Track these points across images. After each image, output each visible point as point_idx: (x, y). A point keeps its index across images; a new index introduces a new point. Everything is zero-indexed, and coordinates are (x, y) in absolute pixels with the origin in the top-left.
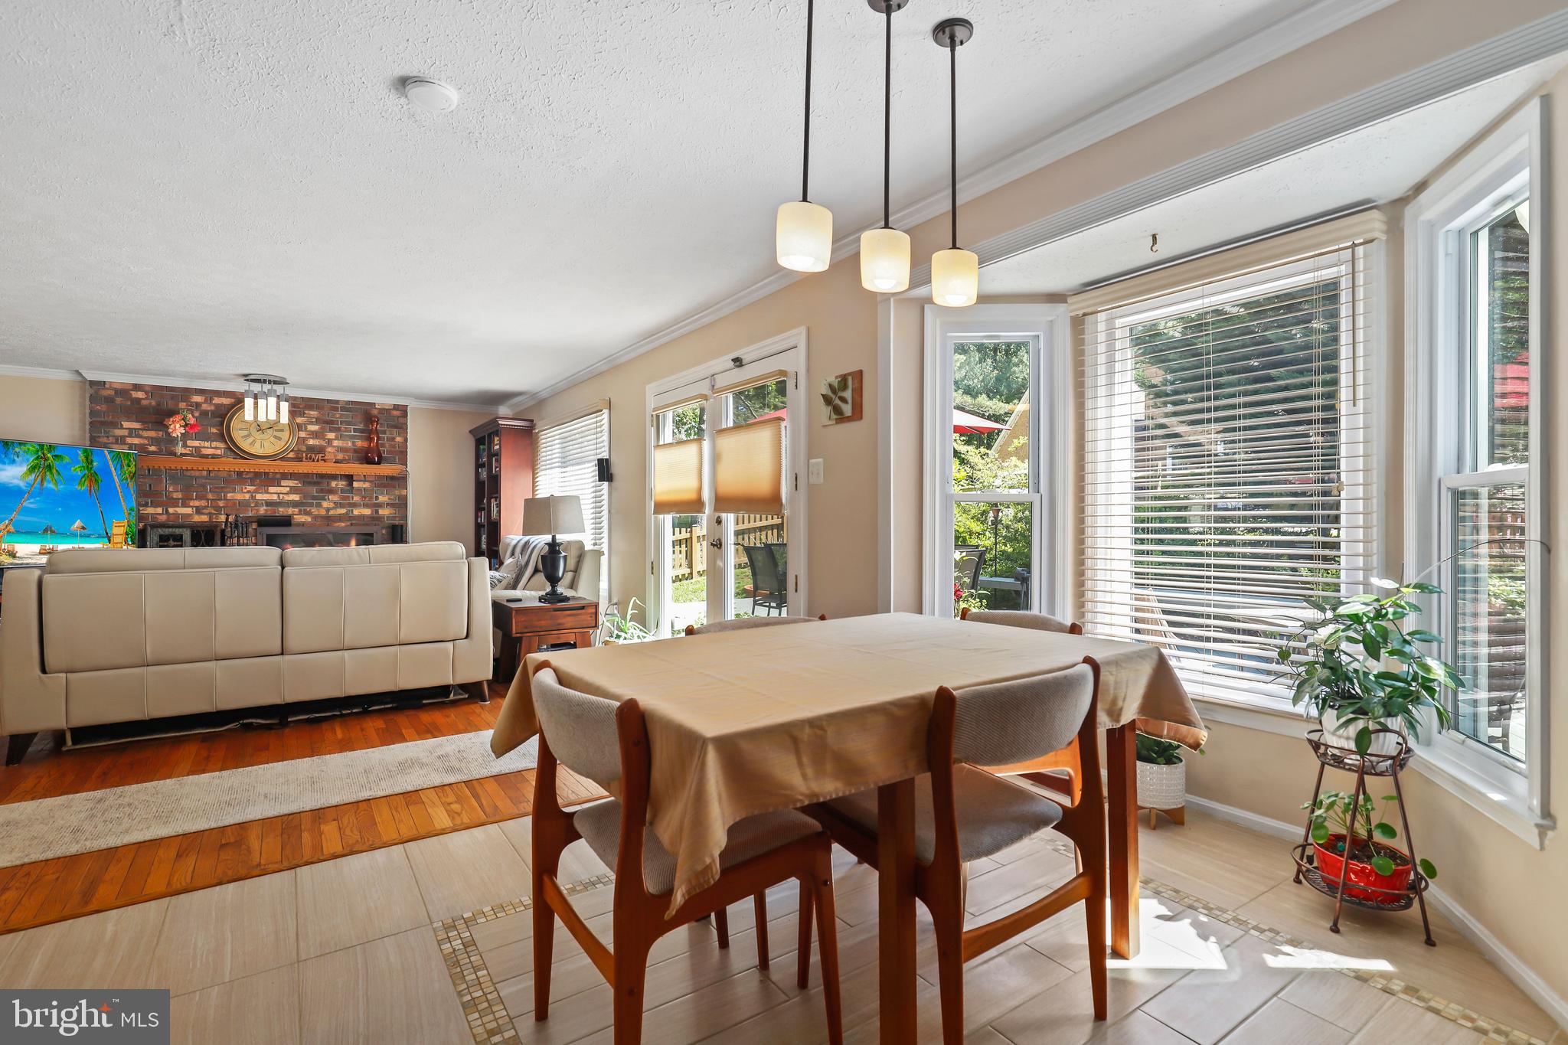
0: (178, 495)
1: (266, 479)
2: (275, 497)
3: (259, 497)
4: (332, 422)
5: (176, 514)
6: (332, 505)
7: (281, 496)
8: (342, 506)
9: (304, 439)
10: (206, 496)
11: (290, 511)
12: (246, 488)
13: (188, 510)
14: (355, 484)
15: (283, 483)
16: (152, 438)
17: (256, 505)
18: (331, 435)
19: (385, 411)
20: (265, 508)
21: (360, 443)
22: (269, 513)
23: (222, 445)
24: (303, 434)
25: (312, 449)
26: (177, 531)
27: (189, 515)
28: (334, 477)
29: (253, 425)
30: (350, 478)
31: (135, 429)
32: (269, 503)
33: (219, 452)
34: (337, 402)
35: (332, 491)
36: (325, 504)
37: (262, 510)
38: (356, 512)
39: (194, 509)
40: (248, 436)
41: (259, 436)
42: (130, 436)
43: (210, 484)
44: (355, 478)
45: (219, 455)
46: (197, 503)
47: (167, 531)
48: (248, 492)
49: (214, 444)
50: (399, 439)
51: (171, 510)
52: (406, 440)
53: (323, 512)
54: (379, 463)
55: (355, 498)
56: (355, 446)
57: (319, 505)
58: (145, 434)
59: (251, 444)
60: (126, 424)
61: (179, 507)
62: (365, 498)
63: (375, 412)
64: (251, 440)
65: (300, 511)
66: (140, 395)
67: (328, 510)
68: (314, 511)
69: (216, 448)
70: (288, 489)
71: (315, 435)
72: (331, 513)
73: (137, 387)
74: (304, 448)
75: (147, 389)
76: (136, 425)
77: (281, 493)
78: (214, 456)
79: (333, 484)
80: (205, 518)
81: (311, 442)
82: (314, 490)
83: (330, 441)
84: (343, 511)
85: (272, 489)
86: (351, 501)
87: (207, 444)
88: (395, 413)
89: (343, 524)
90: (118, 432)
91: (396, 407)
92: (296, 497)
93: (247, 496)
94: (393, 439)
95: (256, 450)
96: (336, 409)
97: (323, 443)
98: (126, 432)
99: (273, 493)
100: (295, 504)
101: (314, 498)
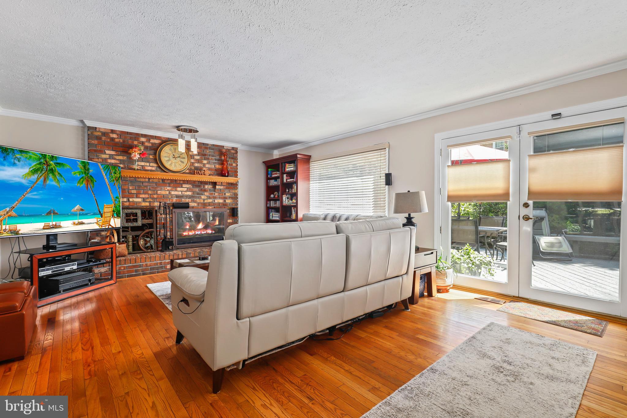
0: (134, 192)
1: (176, 183)
2: (180, 193)
3: (173, 193)
4: (205, 155)
5: (133, 202)
6: (206, 198)
7: (183, 192)
8: (210, 198)
9: (193, 163)
10: (148, 192)
11: (187, 200)
12: (167, 188)
13: (139, 200)
14: (217, 187)
15: (184, 186)
16: (121, 160)
17: (172, 197)
18: (205, 162)
19: (228, 150)
20: (175, 199)
21: (218, 166)
22: (178, 201)
23: (155, 165)
24: (192, 161)
25: (196, 168)
26: (134, 211)
27: (140, 202)
28: (206, 183)
29: (171, 155)
30: (214, 184)
31: (112, 155)
32: (177, 196)
33: (154, 169)
34: (207, 144)
35: (205, 190)
36: (203, 197)
37: (175, 200)
38: (216, 201)
39: (142, 199)
40: (169, 160)
41: (173, 160)
42: (110, 158)
43: (150, 186)
44: (217, 184)
45: (154, 170)
46: (143, 196)
47: (129, 211)
48: (168, 190)
49: (151, 164)
50: (234, 165)
51: (131, 200)
52: (237, 165)
53: (202, 201)
54: (228, 176)
55: (216, 194)
56: (216, 167)
57: (200, 198)
58: (118, 157)
59: (170, 165)
60: (107, 152)
61: (134, 198)
62: (220, 194)
63: (224, 151)
64: (170, 162)
65: (192, 200)
66: (114, 136)
67: (204, 200)
68: (198, 200)
69: (152, 166)
70: (186, 189)
71: (198, 161)
72: (206, 201)
73: (113, 131)
74: (193, 168)
75: (118, 132)
76: (113, 153)
77: (183, 191)
78: (151, 171)
79: (206, 187)
80: (147, 204)
81: (196, 165)
82: (197, 190)
83: (204, 165)
84: (210, 201)
85: (179, 189)
86: (214, 196)
87: (148, 164)
88: (233, 151)
89: (211, 207)
90: (104, 156)
91: (233, 148)
92: (189, 193)
93: (167, 192)
94: (232, 164)
95: (172, 168)
96: (206, 148)
97: (202, 166)
98: (107, 156)
99: (179, 191)
100: (190, 197)
101: (198, 194)
